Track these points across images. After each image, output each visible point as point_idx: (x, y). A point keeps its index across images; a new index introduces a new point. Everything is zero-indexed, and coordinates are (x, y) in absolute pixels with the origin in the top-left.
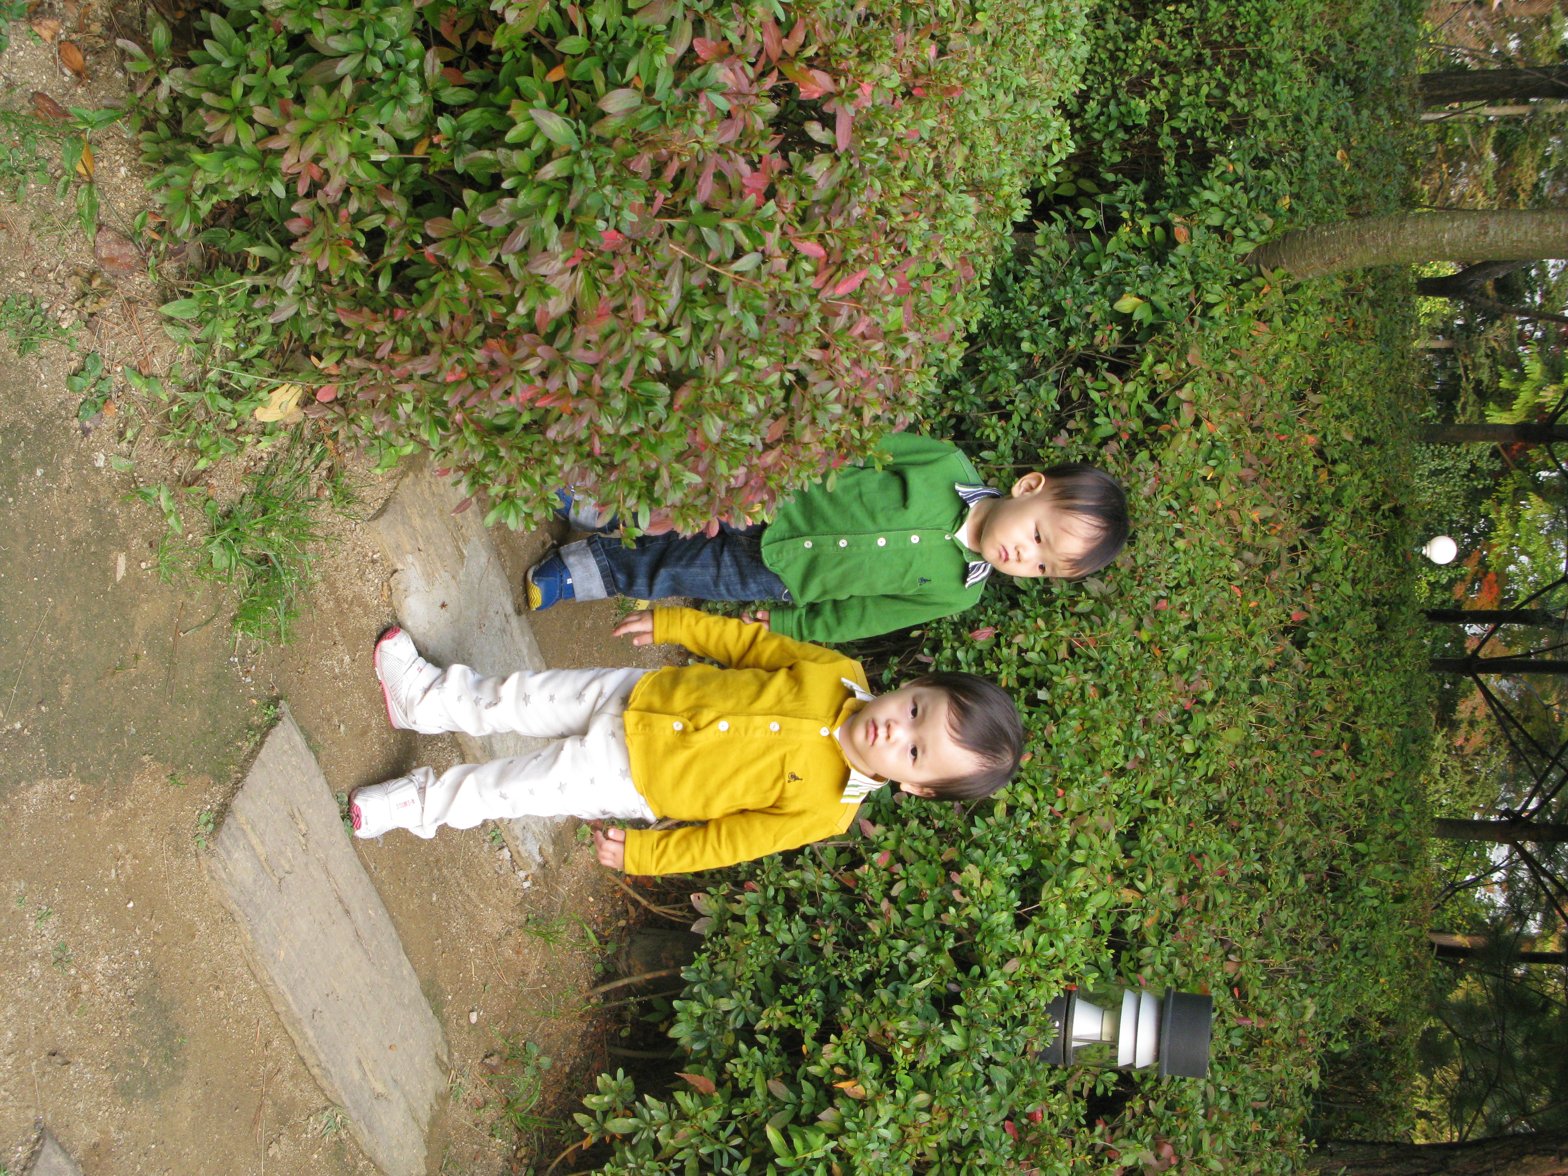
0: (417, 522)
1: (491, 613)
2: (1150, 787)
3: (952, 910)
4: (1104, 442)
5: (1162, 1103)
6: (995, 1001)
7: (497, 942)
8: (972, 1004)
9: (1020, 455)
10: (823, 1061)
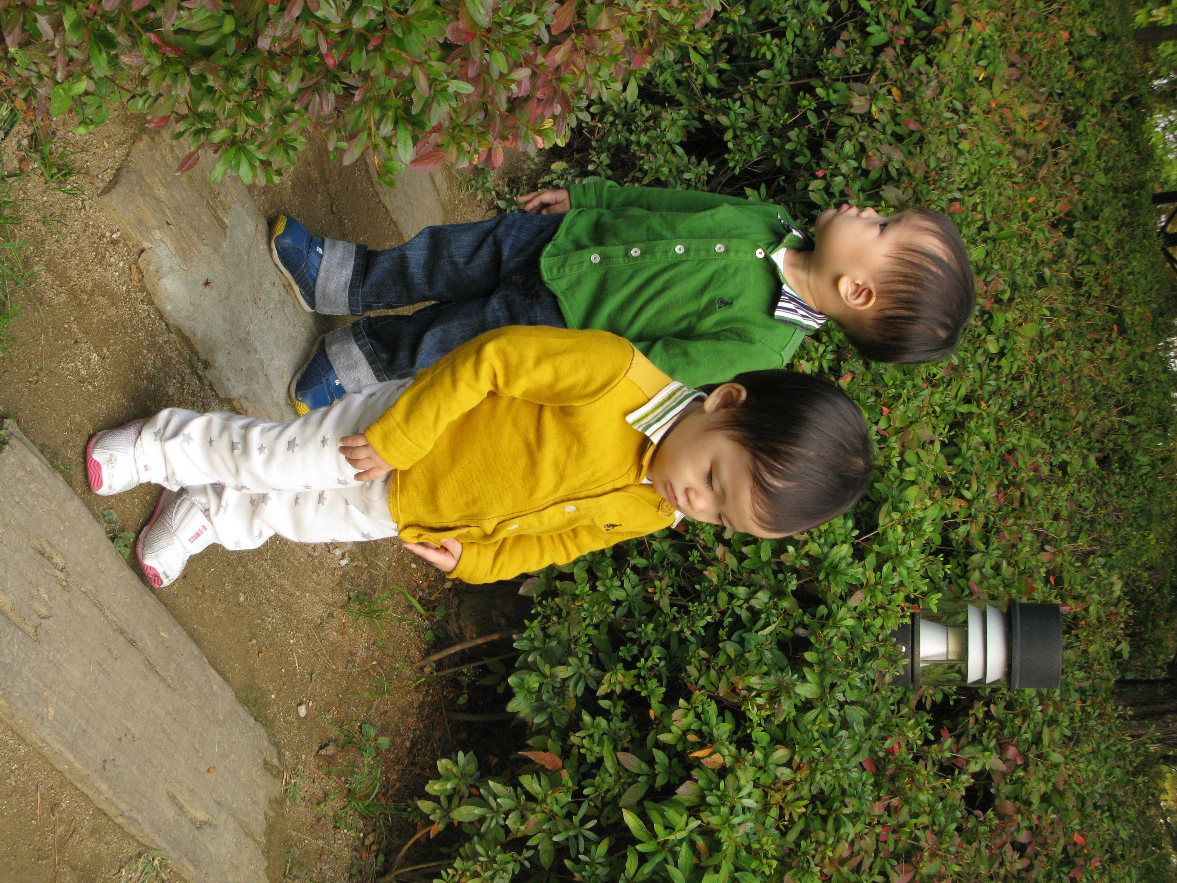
0: (161, 192)
1: (267, 285)
2: (963, 392)
3: (791, 549)
4: (878, 50)
5: (1003, 704)
6: (843, 638)
7: (320, 627)
8: (823, 646)
9: (795, 72)
10: (673, 728)
